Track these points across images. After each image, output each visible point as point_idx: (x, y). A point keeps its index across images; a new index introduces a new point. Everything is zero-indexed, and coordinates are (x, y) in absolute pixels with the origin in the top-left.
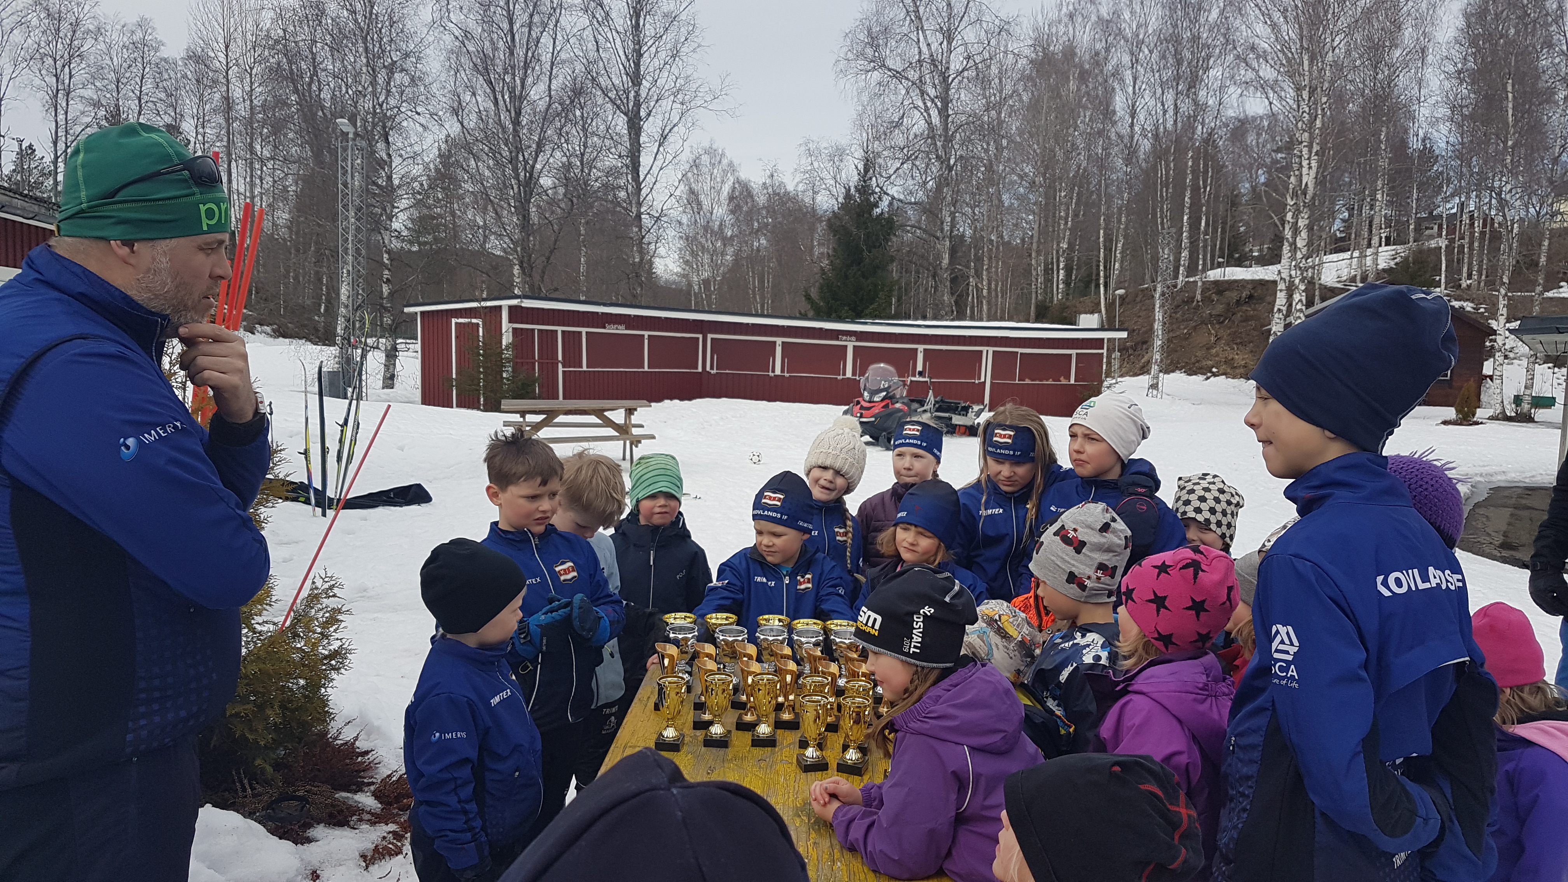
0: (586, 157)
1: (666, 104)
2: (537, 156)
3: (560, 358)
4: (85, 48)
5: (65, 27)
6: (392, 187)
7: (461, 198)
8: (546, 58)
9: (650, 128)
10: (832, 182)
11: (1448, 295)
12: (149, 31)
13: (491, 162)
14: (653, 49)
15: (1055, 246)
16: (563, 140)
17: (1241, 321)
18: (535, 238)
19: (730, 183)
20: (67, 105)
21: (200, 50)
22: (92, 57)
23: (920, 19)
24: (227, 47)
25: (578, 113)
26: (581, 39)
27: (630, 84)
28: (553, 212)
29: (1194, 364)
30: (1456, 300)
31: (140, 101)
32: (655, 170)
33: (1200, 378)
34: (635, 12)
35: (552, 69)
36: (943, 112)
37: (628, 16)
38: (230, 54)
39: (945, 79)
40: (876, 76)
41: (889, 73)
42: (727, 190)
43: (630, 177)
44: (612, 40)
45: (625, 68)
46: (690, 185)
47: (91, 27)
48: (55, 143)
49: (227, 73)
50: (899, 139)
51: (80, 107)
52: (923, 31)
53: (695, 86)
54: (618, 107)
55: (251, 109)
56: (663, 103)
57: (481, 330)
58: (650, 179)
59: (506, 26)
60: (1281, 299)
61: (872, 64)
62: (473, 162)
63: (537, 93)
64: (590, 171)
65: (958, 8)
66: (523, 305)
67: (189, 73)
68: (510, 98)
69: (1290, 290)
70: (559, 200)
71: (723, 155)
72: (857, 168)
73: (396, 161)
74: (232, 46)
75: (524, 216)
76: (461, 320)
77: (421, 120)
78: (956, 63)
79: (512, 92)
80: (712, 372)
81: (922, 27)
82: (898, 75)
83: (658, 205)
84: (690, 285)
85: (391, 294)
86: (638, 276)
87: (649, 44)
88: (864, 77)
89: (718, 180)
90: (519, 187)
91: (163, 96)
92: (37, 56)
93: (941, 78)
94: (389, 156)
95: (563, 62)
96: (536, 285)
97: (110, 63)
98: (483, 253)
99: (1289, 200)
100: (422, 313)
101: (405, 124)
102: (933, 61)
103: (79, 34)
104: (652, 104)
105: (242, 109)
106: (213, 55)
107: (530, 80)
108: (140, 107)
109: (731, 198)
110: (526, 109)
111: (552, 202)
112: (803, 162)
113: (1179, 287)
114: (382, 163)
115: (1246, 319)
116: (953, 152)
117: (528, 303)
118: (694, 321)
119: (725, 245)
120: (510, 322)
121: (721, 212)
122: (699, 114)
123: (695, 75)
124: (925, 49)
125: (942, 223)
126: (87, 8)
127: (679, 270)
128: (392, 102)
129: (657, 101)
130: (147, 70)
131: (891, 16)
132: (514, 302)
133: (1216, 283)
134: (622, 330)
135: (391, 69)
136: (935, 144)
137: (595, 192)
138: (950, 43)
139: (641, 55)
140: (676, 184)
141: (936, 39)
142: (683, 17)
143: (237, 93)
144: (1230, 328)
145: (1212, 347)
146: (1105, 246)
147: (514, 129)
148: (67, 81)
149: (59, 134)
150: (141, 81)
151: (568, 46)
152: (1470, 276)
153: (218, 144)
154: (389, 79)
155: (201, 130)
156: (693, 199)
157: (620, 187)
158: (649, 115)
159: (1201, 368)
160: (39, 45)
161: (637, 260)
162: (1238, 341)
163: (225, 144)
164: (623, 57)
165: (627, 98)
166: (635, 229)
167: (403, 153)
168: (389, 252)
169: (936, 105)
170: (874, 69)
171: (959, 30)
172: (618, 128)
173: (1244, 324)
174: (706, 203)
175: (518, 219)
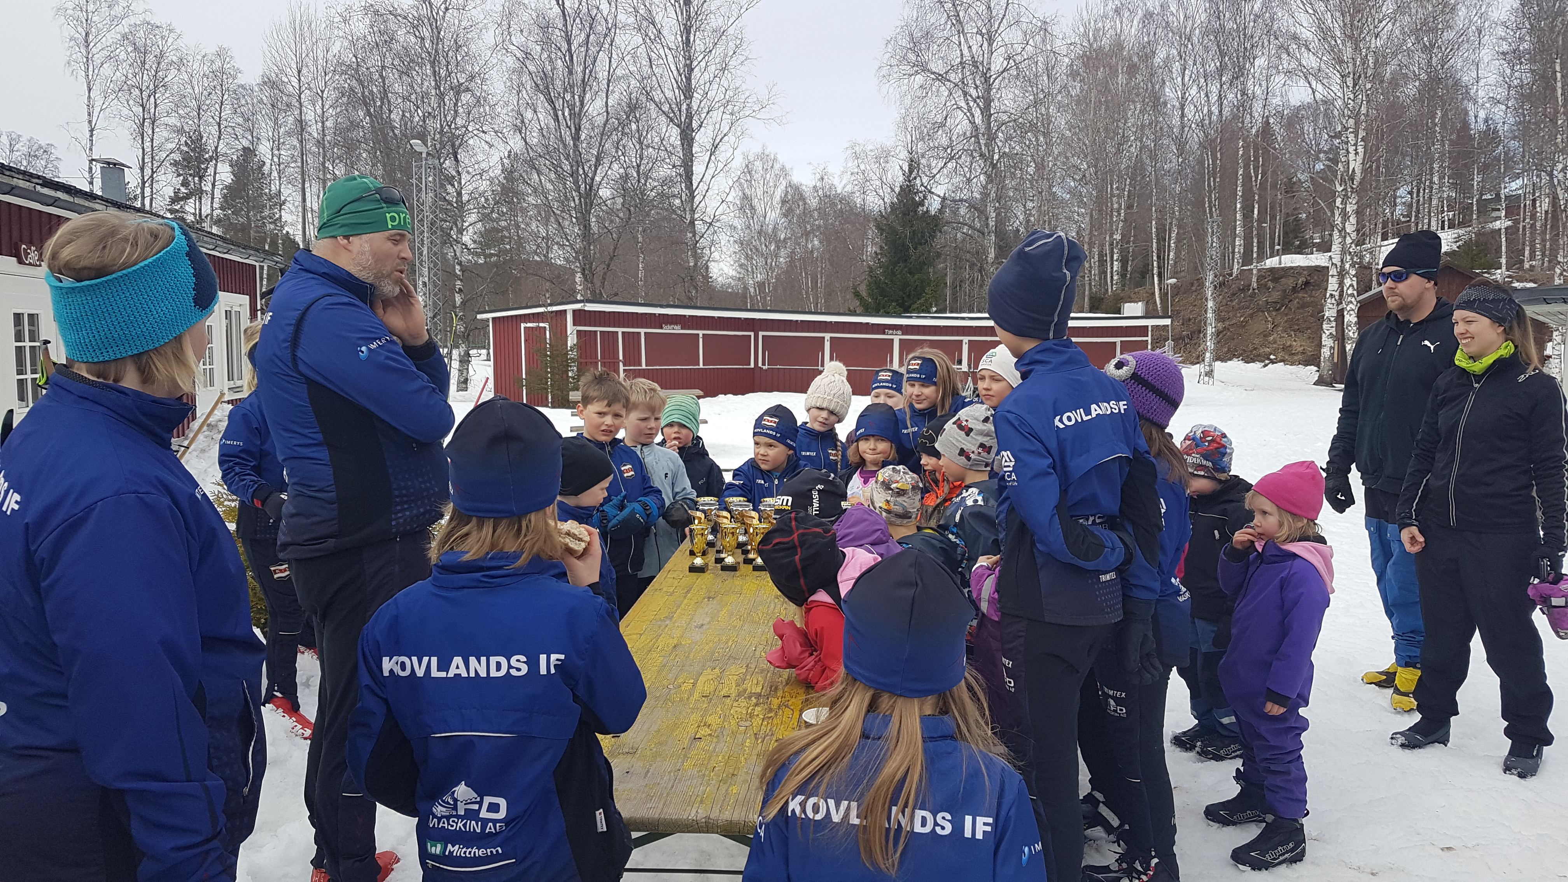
0: (642, 167)
1: (716, 115)
2: (596, 169)
3: (621, 358)
4: (170, 77)
5: (150, 59)
6: (462, 202)
7: (524, 211)
8: (602, 75)
9: (702, 139)
10: (878, 183)
11: (1510, 277)
12: (228, 59)
13: (553, 176)
14: (703, 64)
15: (1108, 238)
16: (620, 153)
17: (1298, 308)
18: (595, 246)
19: (783, 187)
20: (153, 132)
21: (274, 75)
22: (176, 87)
23: (961, 23)
24: (299, 72)
25: (634, 126)
26: (635, 57)
27: (682, 98)
28: (611, 221)
29: (1251, 351)
30: (1518, 281)
31: (219, 127)
32: (708, 177)
33: (1259, 365)
34: (685, 28)
35: (608, 86)
36: (986, 111)
37: (679, 32)
38: (302, 78)
39: (986, 79)
40: (919, 79)
41: (933, 76)
42: (779, 194)
43: (683, 185)
44: (664, 57)
45: (677, 83)
46: (743, 190)
47: (175, 59)
48: (142, 169)
49: (300, 97)
50: (942, 139)
51: (165, 134)
52: (965, 35)
53: (743, 97)
54: (672, 120)
55: (323, 130)
56: (713, 114)
57: (548, 333)
58: (703, 187)
59: (564, 46)
60: (1333, 285)
61: (915, 69)
62: (535, 176)
63: (595, 108)
64: (646, 181)
65: (998, 11)
66: (586, 309)
67: (264, 98)
68: (570, 115)
69: (1342, 274)
70: (618, 210)
71: (775, 160)
72: (901, 168)
73: (465, 178)
74: (304, 71)
75: (585, 227)
76: (530, 325)
77: (487, 138)
78: (998, 63)
79: (572, 108)
80: (764, 367)
81: (963, 30)
82: (941, 78)
83: (710, 211)
84: (746, 288)
85: (463, 303)
86: (692, 279)
87: (699, 59)
88: (906, 81)
89: (771, 184)
90: (580, 199)
91: (240, 120)
92: (126, 88)
93: (983, 79)
94: (459, 173)
95: (619, 78)
96: (598, 292)
97: (191, 91)
98: (547, 263)
99: (1338, 185)
100: (494, 319)
101: (471, 142)
102: (975, 64)
103: (163, 65)
104: (703, 116)
105: (314, 130)
106: (286, 80)
107: (588, 96)
108: (220, 132)
109: (784, 202)
110: (585, 124)
111: (611, 212)
112: (850, 164)
113: (1234, 275)
114: (450, 180)
115: (1303, 306)
116: (997, 151)
117: (590, 307)
118: (746, 319)
119: (778, 248)
120: (574, 325)
121: (773, 216)
122: (749, 124)
123: (744, 87)
124: (966, 52)
125: (987, 219)
126: (170, 40)
127: (734, 273)
128: (460, 122)
129: (708, 113)
130: (226, 97)
131: (932, 21)
132: (578, 306)
133: (1272, 270)
134: (677, 330)
135: (458, 90)
136: (979, 142)
137: (652, 201)
138: (990, 45)
139: (692, 70)
140: (727, 190)
141: (976, 41)
142: (731, 31)
143: (309, 115)
144: (1286, 315)
145: (1270, 335)
146: (1157, 236)
147: (574, 144)
148: (152, 110)
149: (146, 161)
150: (221, 108)
151: (623, 63)
152: (1532, 257)
153: (293, 165)
154: (457, 100)
155: (276, 152)
156: (747, 205)
157: (674, 196)
158: (701, 126)
159: (1259, 355)
160: (126, 77)
161: (692, 264)
162: (1296, 327)
163: (299, 164)
164: (675, 73)
165: (680, 111)
166: (690, 235)
167: (470, 170)
168: (460, 264)
169: (978, 105)
170: (917, 73)
171: (999, 32)
172: (672, 139)
173: (1301, 311)
174: (760, 209)
175: (580, 229)
